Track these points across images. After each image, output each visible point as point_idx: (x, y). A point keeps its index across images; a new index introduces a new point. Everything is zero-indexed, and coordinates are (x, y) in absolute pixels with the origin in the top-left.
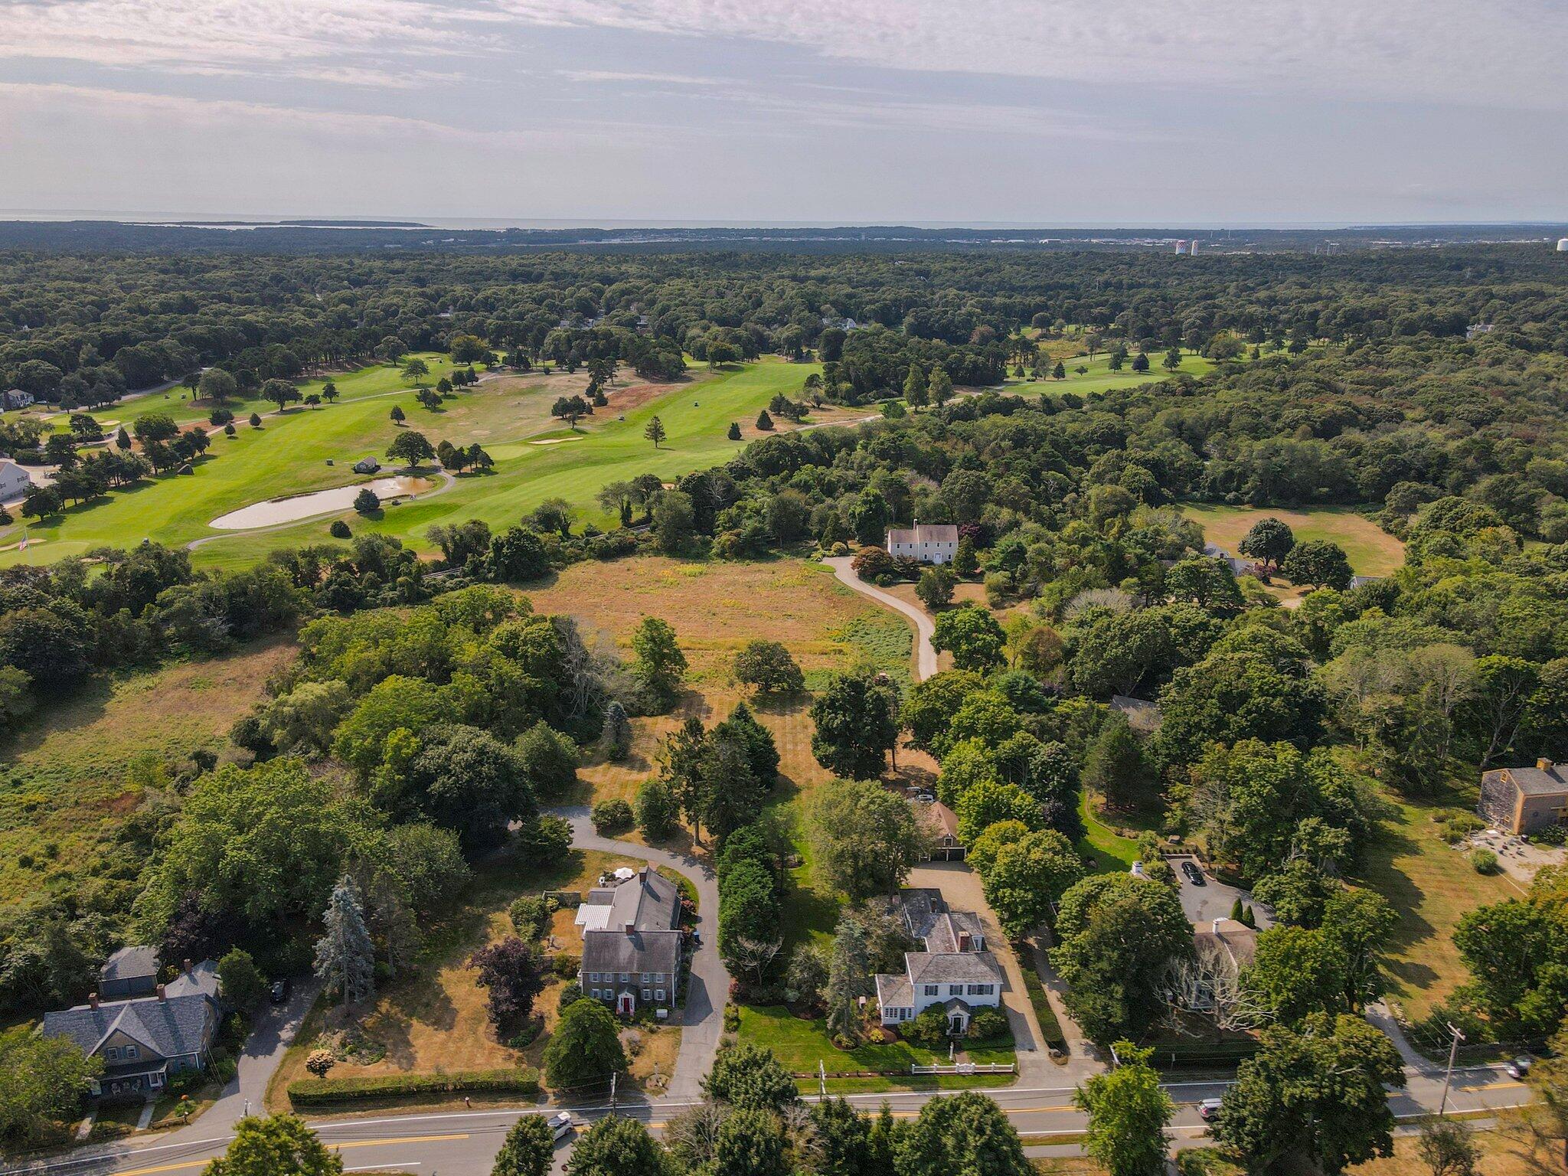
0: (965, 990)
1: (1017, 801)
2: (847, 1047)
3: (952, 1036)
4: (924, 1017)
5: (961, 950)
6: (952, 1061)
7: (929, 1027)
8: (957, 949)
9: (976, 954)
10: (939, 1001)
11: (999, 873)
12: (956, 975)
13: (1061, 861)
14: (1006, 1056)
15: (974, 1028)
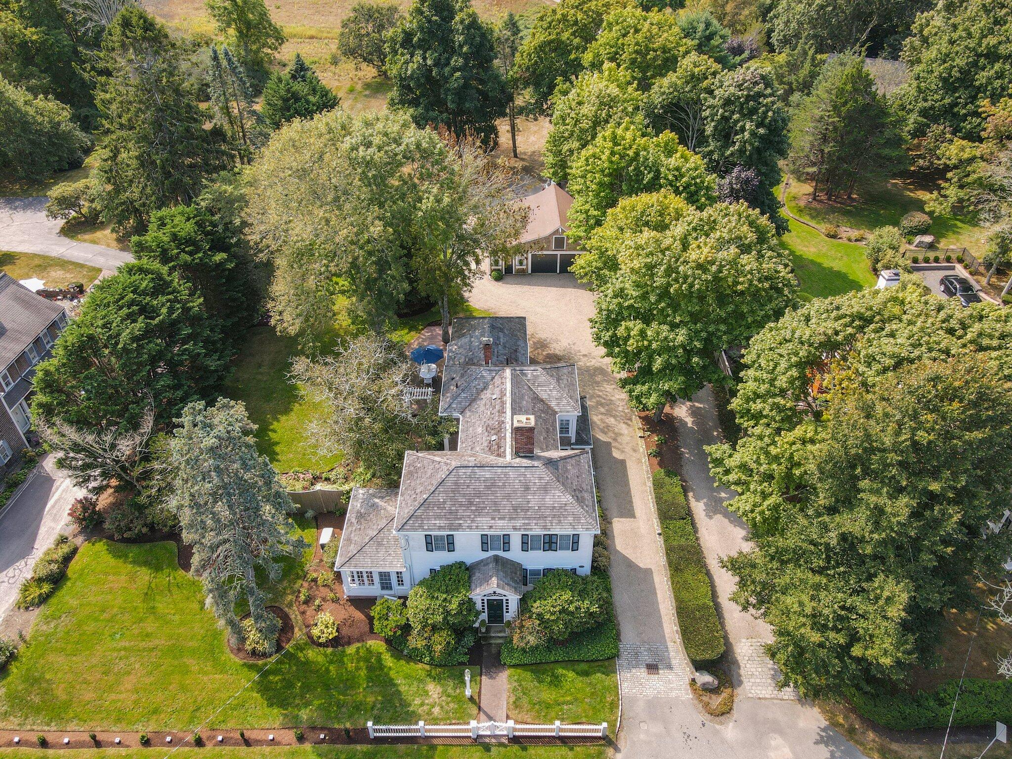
0: (516, 541)
3: (483, 630)
4: (421, 596)
5: (517, 453)
6: (471, 699)
7: (429, 622)
8: (508, 451)
9: (550, 463)
10: (458, 561)
11: (622, 290)
12: (496, 511)
13: (755, 265)
14: (592, 694)
15: (528, 624)
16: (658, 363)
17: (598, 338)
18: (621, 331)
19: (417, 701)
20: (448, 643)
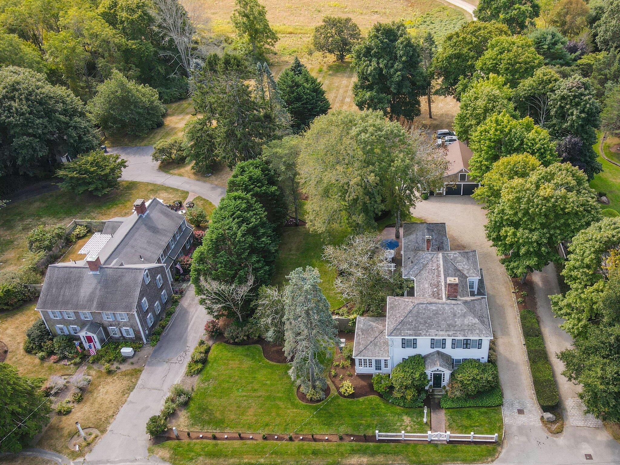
0: (449, 343)
1: (531, 135)
2: (311, 401)
3: (431, 391)
4: (399, 371)
5: (448, 298)
6: (426, 423)
7: (404, 384)
8: (444, 296)
9: (465, 302)
10: (418, 353)
11: (503, 210)
12: (439, 327)
13: (575, 198)
14: (489, 422)
15: (456, 386)
16: (523, 251)
17: (489, 237)
18: (502, 232)
19: (399, 424)
20: (414, 396)
